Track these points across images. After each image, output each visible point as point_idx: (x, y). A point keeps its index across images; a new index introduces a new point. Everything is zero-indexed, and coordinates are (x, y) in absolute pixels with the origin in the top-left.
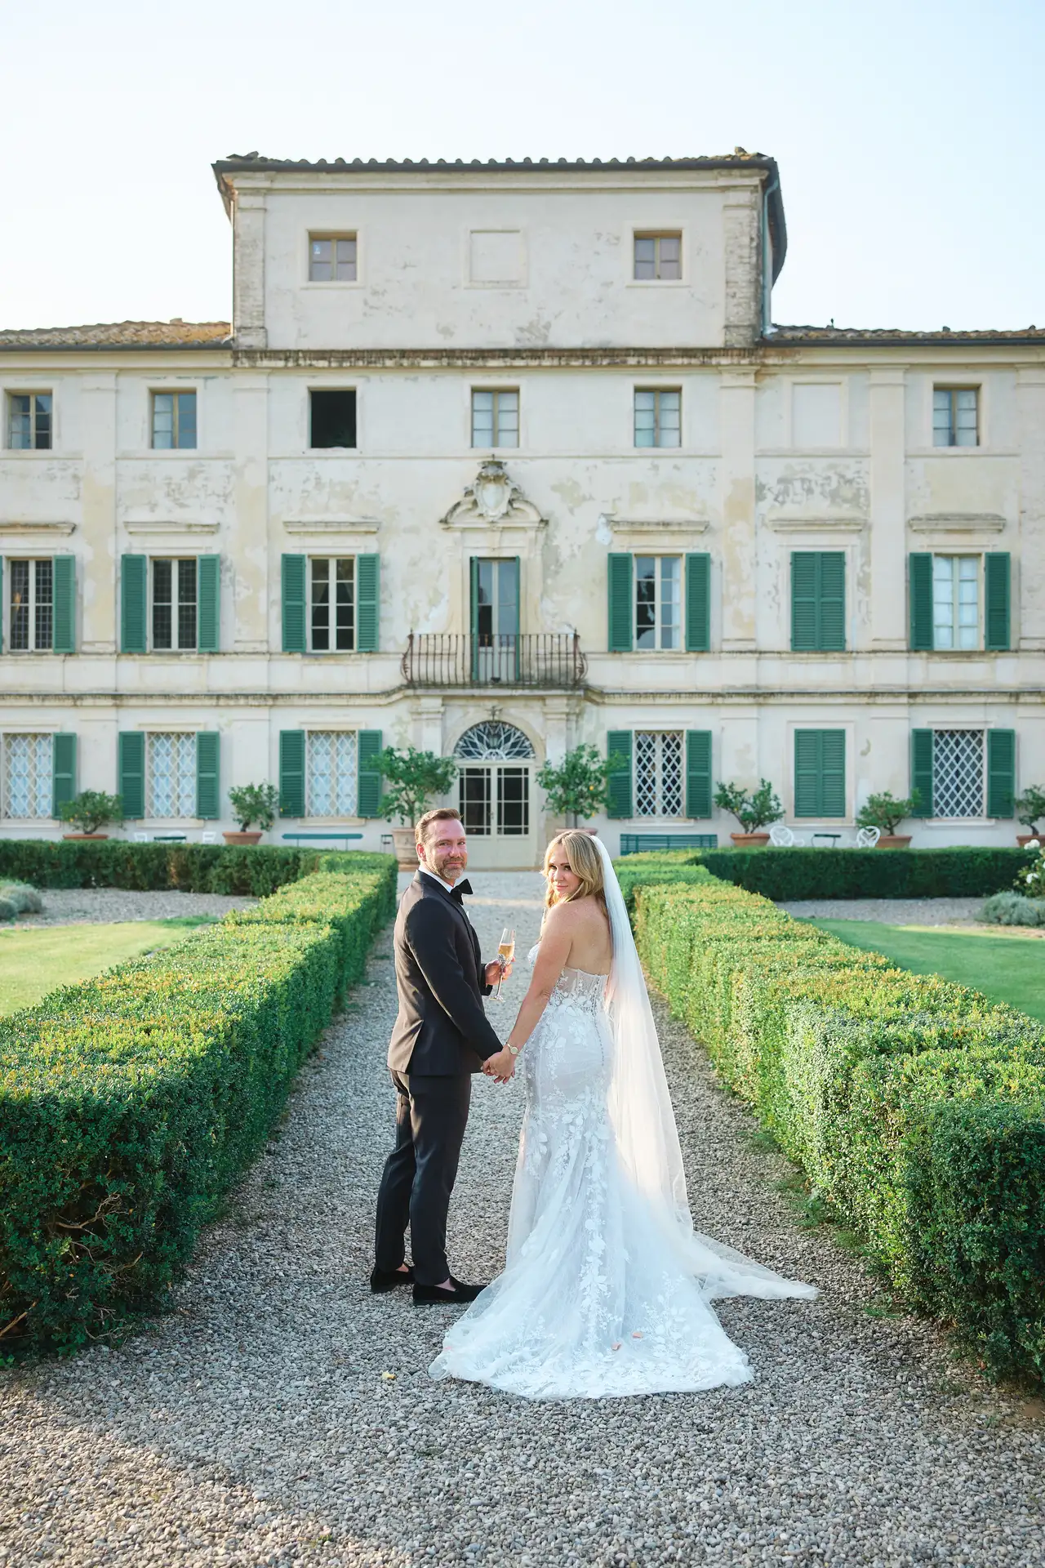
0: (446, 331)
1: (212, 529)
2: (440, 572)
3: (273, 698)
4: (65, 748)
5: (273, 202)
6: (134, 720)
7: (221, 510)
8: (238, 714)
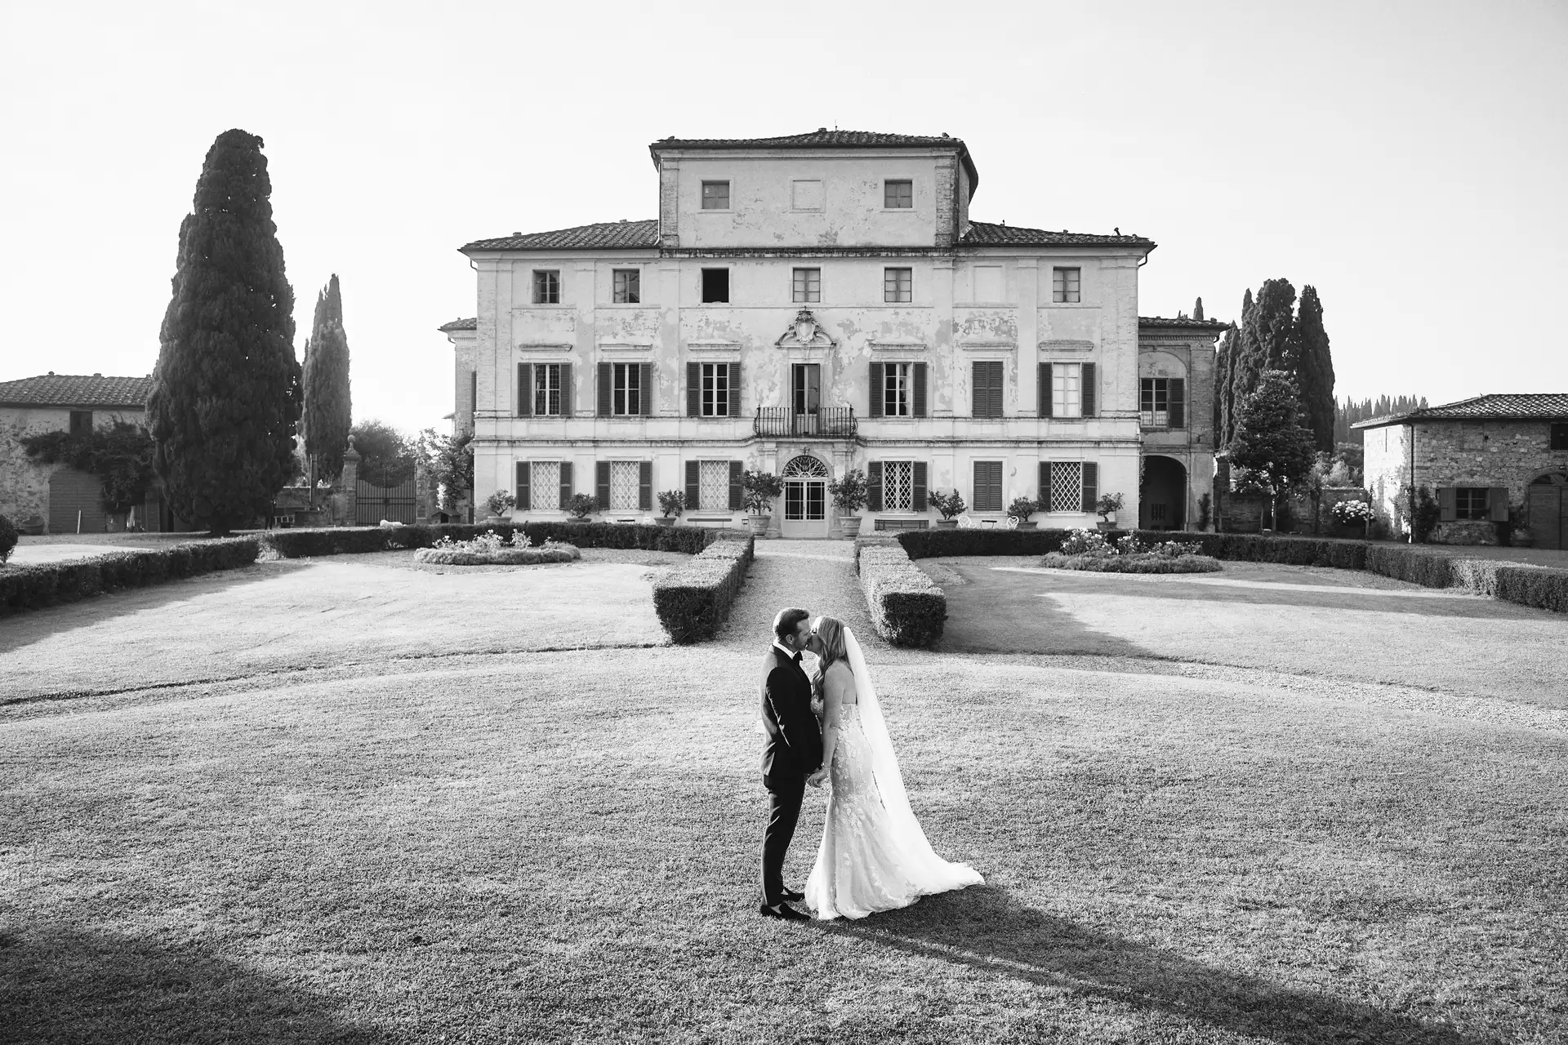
0: (779, 237)
1: (648, 348)
2: (776, 372)
3: (682, 443)
4: (567, 470)
5: (682, 165)
6: (604, 455)
7: (652, 336)
8: (662, 451)
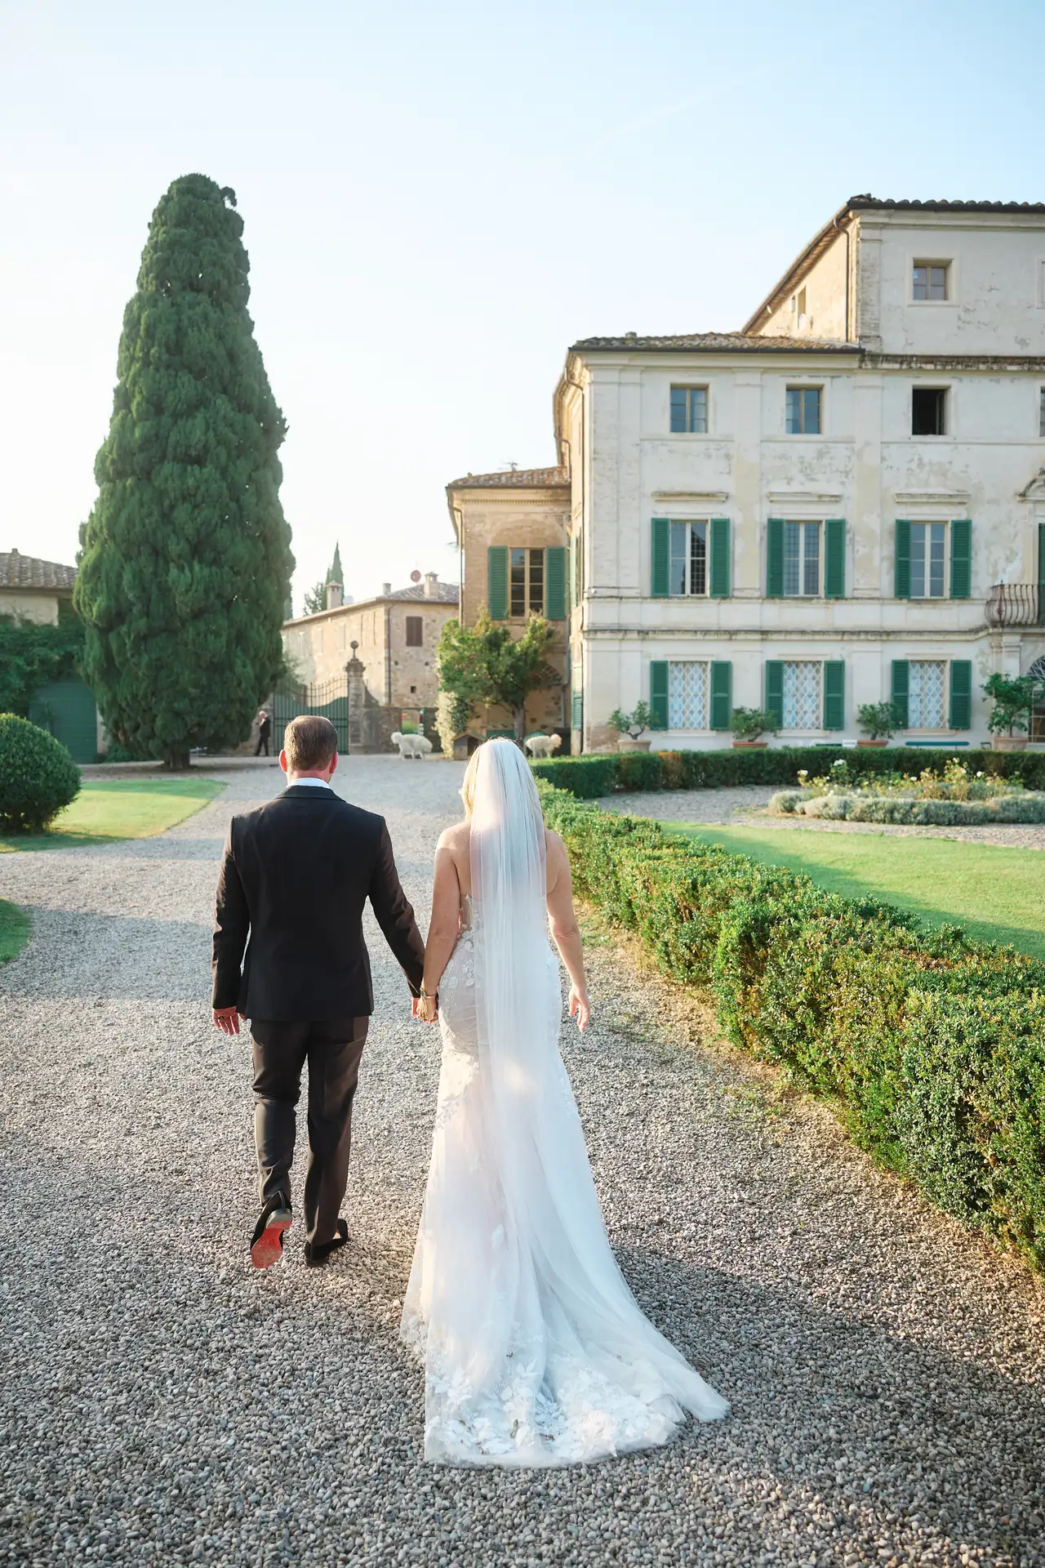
0: (1022, 342)
1: (836, 499)
2: (1016, 535)
3: (885, 635)
4: (722, 674)
5: (886, 234)
6: (777, 651)
7: (843, 483)
8: (856, 646)
